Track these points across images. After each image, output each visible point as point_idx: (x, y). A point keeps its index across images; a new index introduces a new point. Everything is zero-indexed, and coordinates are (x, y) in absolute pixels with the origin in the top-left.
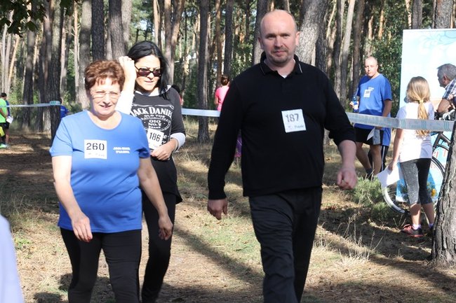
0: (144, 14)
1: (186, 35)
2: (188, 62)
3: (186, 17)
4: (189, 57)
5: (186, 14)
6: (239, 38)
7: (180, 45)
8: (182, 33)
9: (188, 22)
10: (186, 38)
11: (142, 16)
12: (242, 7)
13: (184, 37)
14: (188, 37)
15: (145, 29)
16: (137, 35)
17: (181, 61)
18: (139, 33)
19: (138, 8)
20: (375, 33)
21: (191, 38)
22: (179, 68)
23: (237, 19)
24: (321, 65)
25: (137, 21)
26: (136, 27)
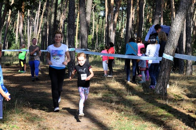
1: (122, 19)
6: (149, 20)
10: (122, 20)
11: (101, 9)
12: (151, 5)
24: (189, 33)
25: (99, 12)
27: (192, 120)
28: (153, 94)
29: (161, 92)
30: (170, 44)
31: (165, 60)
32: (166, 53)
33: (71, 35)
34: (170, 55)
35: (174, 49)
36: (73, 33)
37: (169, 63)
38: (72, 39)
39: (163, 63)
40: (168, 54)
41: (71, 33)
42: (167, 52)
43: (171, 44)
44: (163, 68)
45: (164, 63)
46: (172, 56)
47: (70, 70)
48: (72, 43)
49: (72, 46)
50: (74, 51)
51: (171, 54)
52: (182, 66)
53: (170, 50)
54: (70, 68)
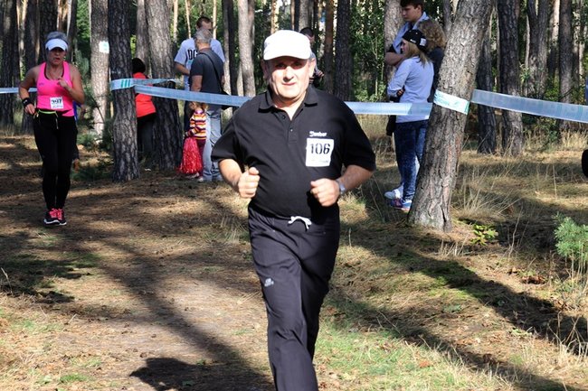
27: (543, 308)
28: (407, 226)
29: (432, 218)
30: (457, 60)
31: (443, 113)
32: (444, 90)
33: (117, 33)
34: (459, 96)
35: (469, 75)
36: (124, 28)
37: (456, 123)
38: (124, 48)
39: (436, 123)
40: (451, 93)
41: (119, 29)
42: (446, 86)
43: (460, 59)
44: (436, 139)
45: (439, 122)
46: (465, 98)
47: (120, 152)
48: (123, 61)
49: (122, 70)
50: (132, 89)
51: (463, 91)
52: (490, 128)
53: (457, 80)
54: (121, 146)
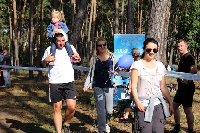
0: (6, 26)
2: (25, 45)
3: (24, 27)
4: (26, 44)
5: (24, 26)
7: (22, 39)
8: (22, 34)
9: (25, 30)
13: (23, 35)
14: (25, 36)
15: (7, 32)
16: (4, 35)
17: (22, 45)
18: (5, 34)
19: (4, 24)
20: (99, 35)
21: (26, 36)
22: (21, 48)
23: (45, 28)
26: (3, 31)
